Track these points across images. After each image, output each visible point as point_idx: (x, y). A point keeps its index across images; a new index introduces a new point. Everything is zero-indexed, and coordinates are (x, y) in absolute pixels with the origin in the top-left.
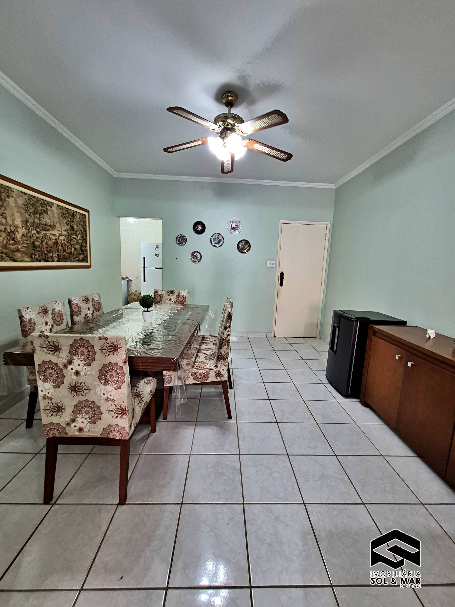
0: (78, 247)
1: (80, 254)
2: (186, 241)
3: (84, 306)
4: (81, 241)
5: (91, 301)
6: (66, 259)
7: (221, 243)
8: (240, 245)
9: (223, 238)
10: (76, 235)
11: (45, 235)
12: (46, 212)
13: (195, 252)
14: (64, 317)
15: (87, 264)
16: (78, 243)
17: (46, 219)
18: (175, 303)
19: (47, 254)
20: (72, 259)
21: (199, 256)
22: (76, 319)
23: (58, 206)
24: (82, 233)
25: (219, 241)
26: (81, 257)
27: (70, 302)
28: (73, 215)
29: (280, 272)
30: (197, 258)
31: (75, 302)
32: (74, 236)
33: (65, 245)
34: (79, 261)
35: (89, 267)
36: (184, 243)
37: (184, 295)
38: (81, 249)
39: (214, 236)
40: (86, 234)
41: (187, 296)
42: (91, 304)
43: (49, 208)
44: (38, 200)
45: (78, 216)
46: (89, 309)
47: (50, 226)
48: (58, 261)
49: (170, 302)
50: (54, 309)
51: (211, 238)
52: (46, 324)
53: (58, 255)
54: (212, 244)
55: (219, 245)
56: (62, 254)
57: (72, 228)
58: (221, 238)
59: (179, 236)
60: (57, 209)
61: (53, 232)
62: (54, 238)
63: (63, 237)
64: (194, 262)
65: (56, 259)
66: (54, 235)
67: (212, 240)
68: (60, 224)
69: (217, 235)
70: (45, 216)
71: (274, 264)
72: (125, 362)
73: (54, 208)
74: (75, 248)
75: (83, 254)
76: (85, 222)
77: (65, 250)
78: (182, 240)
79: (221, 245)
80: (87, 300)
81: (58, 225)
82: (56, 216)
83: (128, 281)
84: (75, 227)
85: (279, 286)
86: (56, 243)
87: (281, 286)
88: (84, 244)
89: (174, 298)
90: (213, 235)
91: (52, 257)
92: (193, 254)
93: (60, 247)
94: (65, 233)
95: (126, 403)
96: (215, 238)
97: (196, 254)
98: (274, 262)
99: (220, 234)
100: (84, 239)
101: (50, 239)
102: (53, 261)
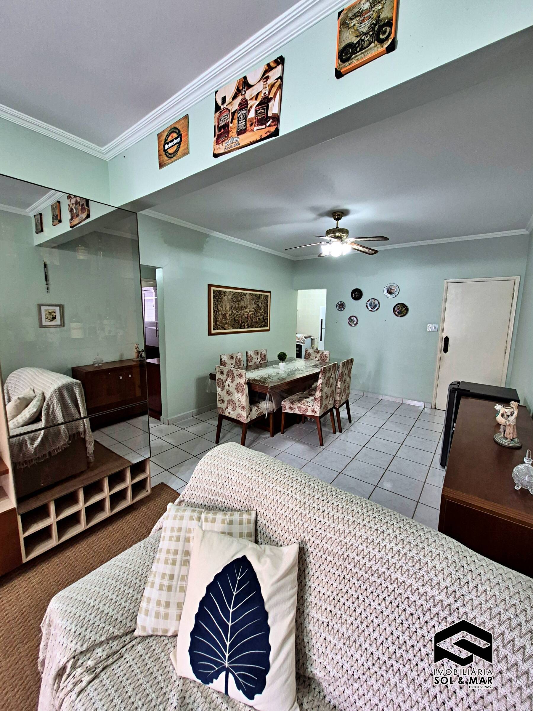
0: (261, 317)
1: (263, 322)
2: (345, 307)
3: (254, 356)
4: (263, 313)
5: (260, 354)
6: (252, 326)
7: (376, 308)
8: (396, 309)
9: (379, 302)
10: (260, 310)
11: (241, 313)
12: (242, 299)
13: (352, 316)
14: (242, 362)
15: (267, 328)
16: (261, 315)
17: (243, 304)
18: (319, 360)
19: (241, 324)
20: (257, 326)
21: (355, 320)
22: (249, 364)
23: (250, 294)
24: (265, 308)
25: (375, 306)
26: (263, 324)
27: (247, 353)
28: (259, 297)
29: (444, 337)
30: (353, 322)
31: (249, 354)
32: (259, 311)
33: (253, 317)
34: (261, 327)
35: (268, 330)
36: (343, 309)
37: (326, 355)
38: (263, 318)
39: (370, 302)
40: (268, 308)
41: (328, 355)
42: (260, 355)
43: (244, 296)
44: (238, 293)
45: (262, 297)
46: (258, 359)
47: (244, 307)
48: (248, 328)
49: (315, 359)
50: (237, 357)
51: (367, 304)
52: (232, 364)
53: (248, 324)
54: (368, 309)
55: (375, 309)
56: (250, 323)
57: (258, 305)
58: (376, 302)
59: (339, 303)
60: (249, 296)
61: (246, 310)
62: (246, 314)
63: (252, 313)
64: (351, 325)
65: (246, 327)
66: (246, 312)
67: (368, 305)
68: (250, 305)
69: (373, 300)
70: (242, 301)
71: (436, 328)
72: (245, 383)
73: (247, 296)
74: (259, 319)
75: (265, 321)
76: (267, 300)
77: (252, 321)
78: (341, 306)
79: (377, 310)
80: (257, 353)
81: (249, 306)
82: (248, 300)
83: (312, 339)
84: (260, 305)
85: (443, 352)
86: (247, 317)
87: (445, 353)
88: (265, 315)
89: (318, 356)
90: (369, 300)
91: (244, 326)
92: (350, 318)
93: (249, 319)
94: (253, 309)
95: (245, 404)
96: (371, 303)
97: (353, 318)
98: (436, 326)
99: (375, 299)
100: (266, 312)
101: (244, 315)
102: (245, 328)
